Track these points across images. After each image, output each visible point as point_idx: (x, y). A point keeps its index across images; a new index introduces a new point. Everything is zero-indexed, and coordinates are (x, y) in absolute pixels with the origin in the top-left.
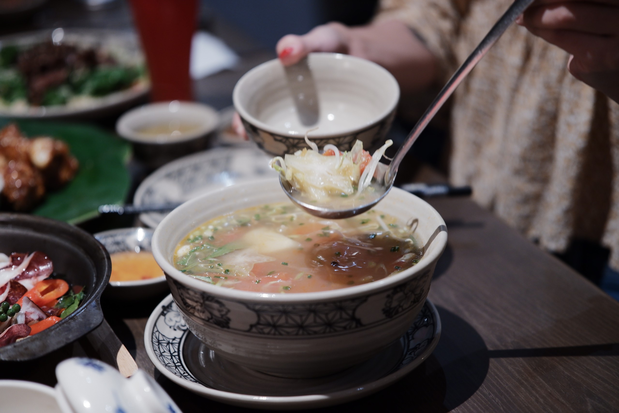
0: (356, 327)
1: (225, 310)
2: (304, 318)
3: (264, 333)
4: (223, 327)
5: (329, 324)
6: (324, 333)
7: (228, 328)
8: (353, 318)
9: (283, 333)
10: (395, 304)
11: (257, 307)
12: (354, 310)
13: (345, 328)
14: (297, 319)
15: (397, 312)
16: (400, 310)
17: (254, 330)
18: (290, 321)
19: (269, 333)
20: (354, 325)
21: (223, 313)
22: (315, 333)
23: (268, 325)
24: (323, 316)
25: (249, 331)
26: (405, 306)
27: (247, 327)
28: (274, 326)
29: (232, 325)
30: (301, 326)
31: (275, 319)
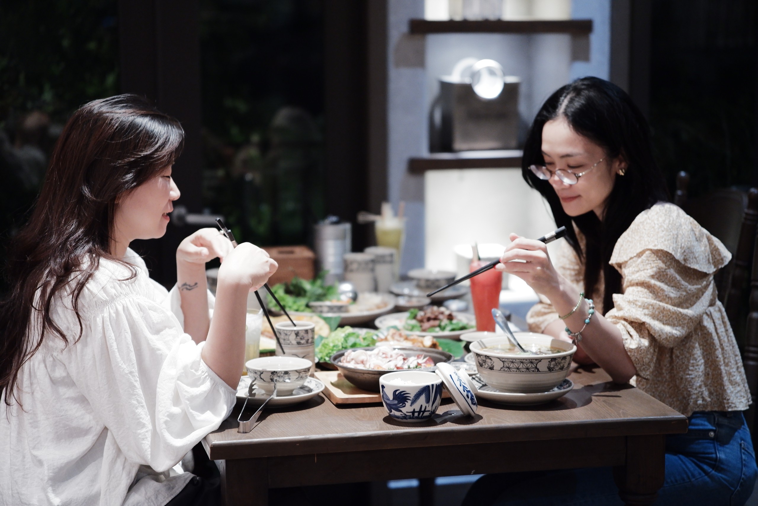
0: (537, 371)
1: (493, 362)
2: (519, 365)
3: (505, 371)
4: (492, 369)
5: (528, 369)
6: (526, 372)
7: (493, 369)
8: (536, 368)
9: (512, 371)
10: (552, 366)
11: (503, 360)
12: (537, 364)
13: (533, 371)
14: (517, 365)
15: (553, 370)
16: (554, 369)
17: (502, 370)
18: (514, 366)
19: (507, 371)
20: (536, 371)
21: (492, 364)
22: (523, 371)
23: (507, 367)
24: (526, 365)
25: (500, 370)
26: (556, 369)
27: (500, 369)
28: (509, 368)
29: (494, 368)
30: (518, 368)
31: (509, 365)
